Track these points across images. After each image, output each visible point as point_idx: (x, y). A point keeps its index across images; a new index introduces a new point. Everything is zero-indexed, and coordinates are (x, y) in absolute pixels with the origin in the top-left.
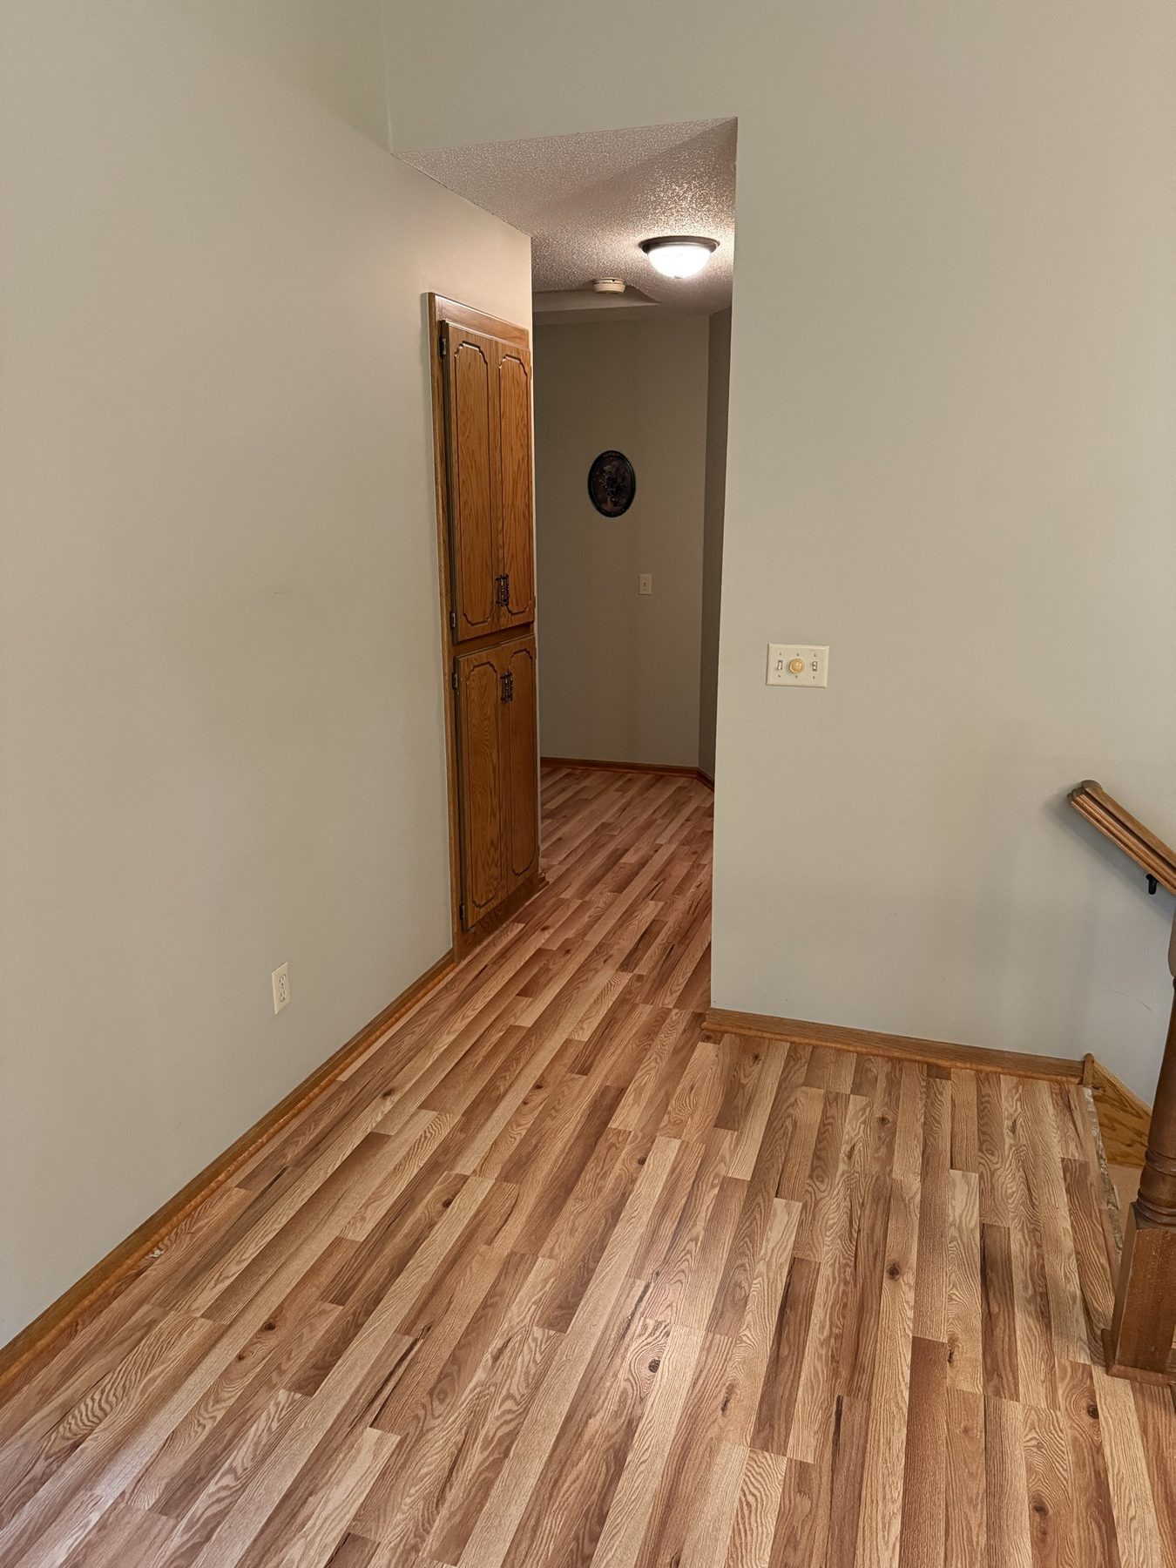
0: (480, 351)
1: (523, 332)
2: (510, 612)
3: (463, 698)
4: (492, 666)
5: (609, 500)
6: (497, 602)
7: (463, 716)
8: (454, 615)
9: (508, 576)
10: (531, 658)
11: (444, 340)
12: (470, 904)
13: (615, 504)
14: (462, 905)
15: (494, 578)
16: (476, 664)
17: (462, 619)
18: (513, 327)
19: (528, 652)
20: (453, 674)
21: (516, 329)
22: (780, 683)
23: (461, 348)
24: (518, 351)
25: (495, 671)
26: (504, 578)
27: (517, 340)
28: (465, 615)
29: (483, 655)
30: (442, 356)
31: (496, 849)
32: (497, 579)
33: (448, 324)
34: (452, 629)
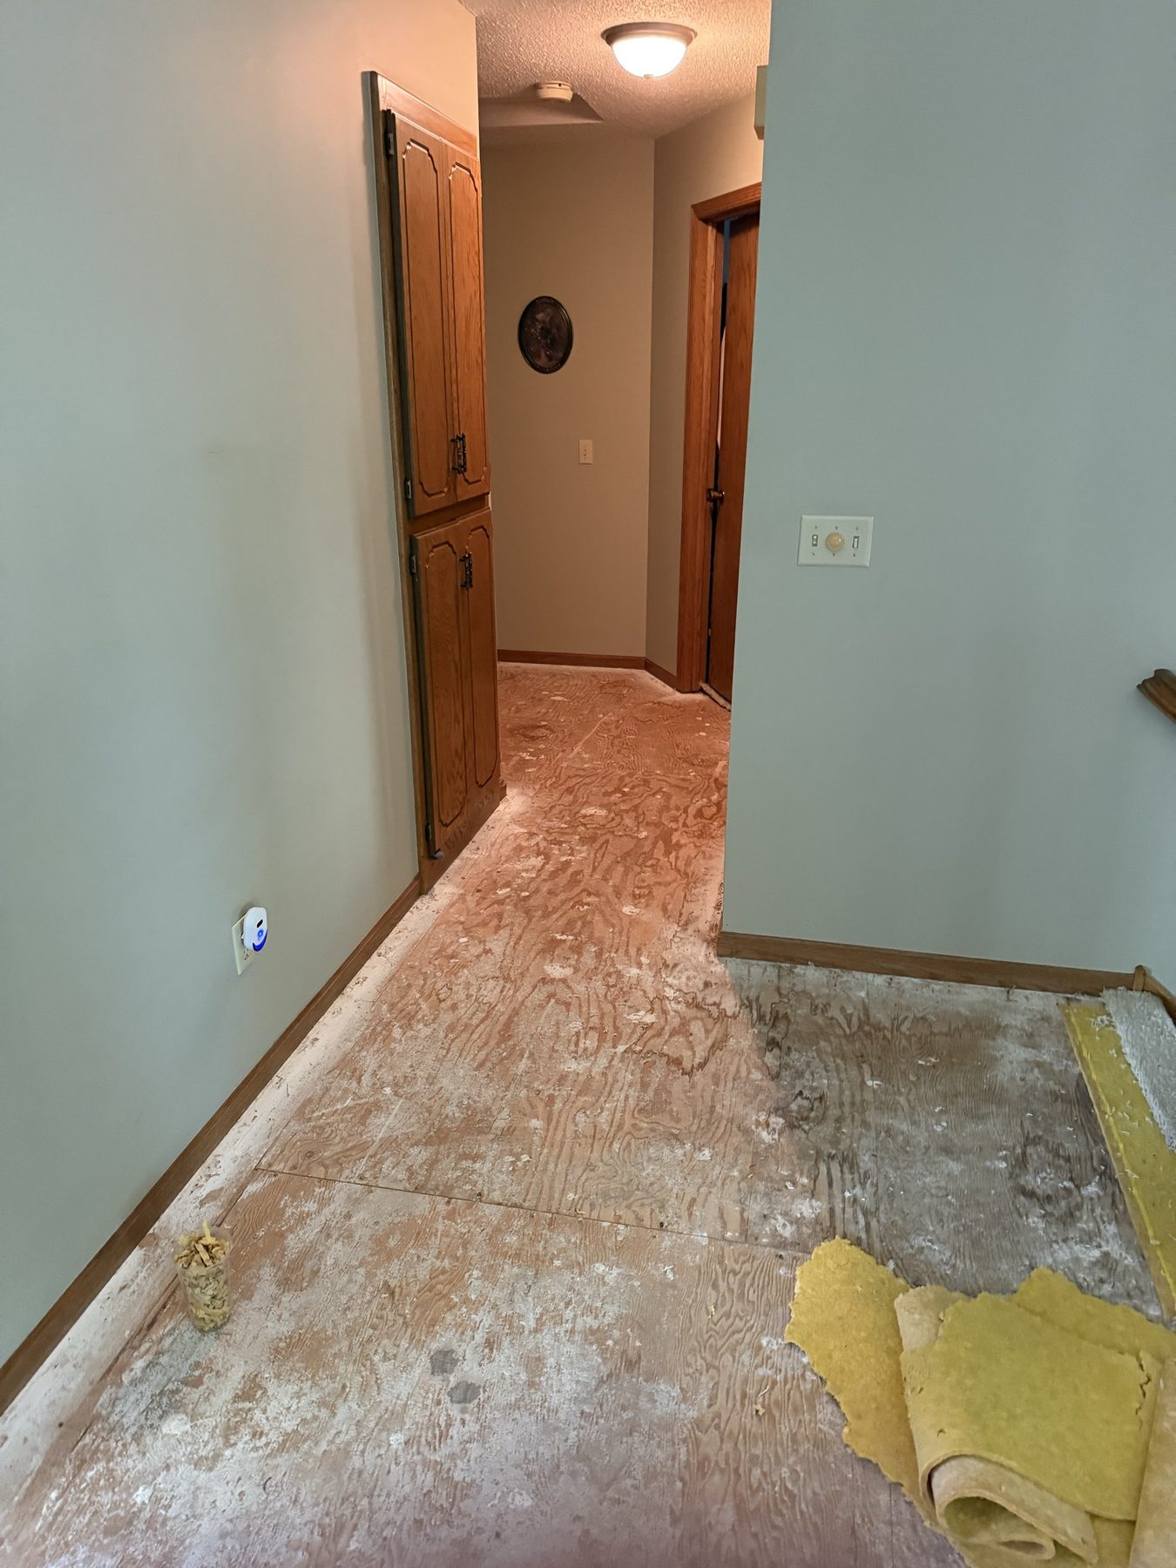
0: (430, 155)
1: (470, 136)
2: (466, 481)
3: (423, 584)
4: (450, 546)
5: (543, 354)
6: (453, 468)
7: (424, 606)
8: (409, 483)
9: (464, 436)
10: (488, 537)
11: (391, 136)
12: (437, 823)
13: (550, 358)
14: (428, 825)
15: (450, 438)
16: (435, 544)
17: (418, 488)
18: (460, 129)
19: (485, 530)
20: (411, 555)
21: (464, 132)
22: (816, 562)
23: (408, 147)
24: (467, 158)
25: (455, 553)
26: (461, 439)
27: (465, 146)
28: (421, 484)
29: (440, 531)
30: (388, 156)
31: (461, 760)
32: (452, 440)
33: (394, 115)
34: (408, 502)
